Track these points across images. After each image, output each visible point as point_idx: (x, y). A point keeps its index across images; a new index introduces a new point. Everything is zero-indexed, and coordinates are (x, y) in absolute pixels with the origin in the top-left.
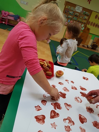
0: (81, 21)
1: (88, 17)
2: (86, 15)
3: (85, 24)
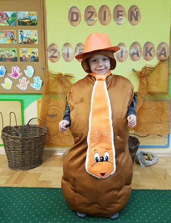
0: (14, 55)
1: (36, 32)
2: (24, 24)
3: (36, 60)
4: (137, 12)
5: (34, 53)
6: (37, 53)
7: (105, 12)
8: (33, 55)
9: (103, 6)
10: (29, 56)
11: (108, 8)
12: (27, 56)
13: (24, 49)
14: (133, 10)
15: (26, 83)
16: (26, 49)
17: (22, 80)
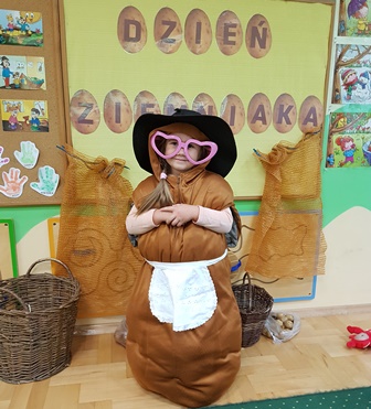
3: (43, 128)
4: (265, 30)
5: (37, 112)
6: (46, 111)
7: (199, 25)
8: (35, 115)
9: (195, 12)
10: (26, 118)
11: (206, 17)
12: (20, 119)
13: (12, 102)
14: (256, 25)
15: (19, 181)
16: (16, 102)
17: (9, 175)
